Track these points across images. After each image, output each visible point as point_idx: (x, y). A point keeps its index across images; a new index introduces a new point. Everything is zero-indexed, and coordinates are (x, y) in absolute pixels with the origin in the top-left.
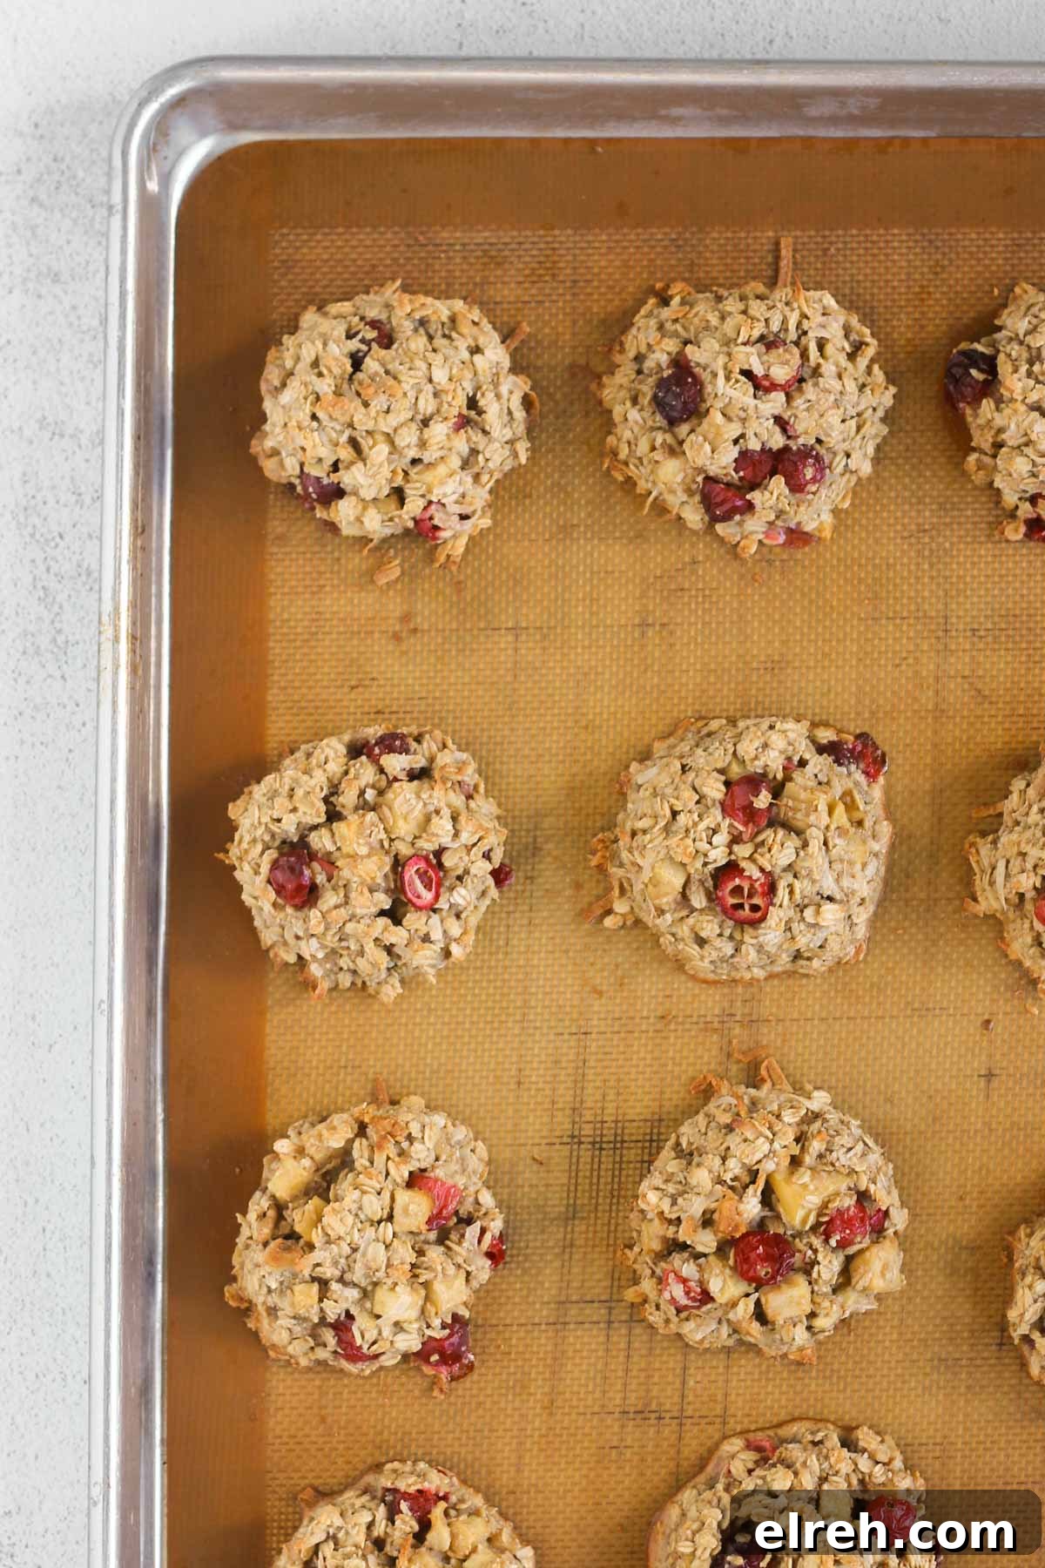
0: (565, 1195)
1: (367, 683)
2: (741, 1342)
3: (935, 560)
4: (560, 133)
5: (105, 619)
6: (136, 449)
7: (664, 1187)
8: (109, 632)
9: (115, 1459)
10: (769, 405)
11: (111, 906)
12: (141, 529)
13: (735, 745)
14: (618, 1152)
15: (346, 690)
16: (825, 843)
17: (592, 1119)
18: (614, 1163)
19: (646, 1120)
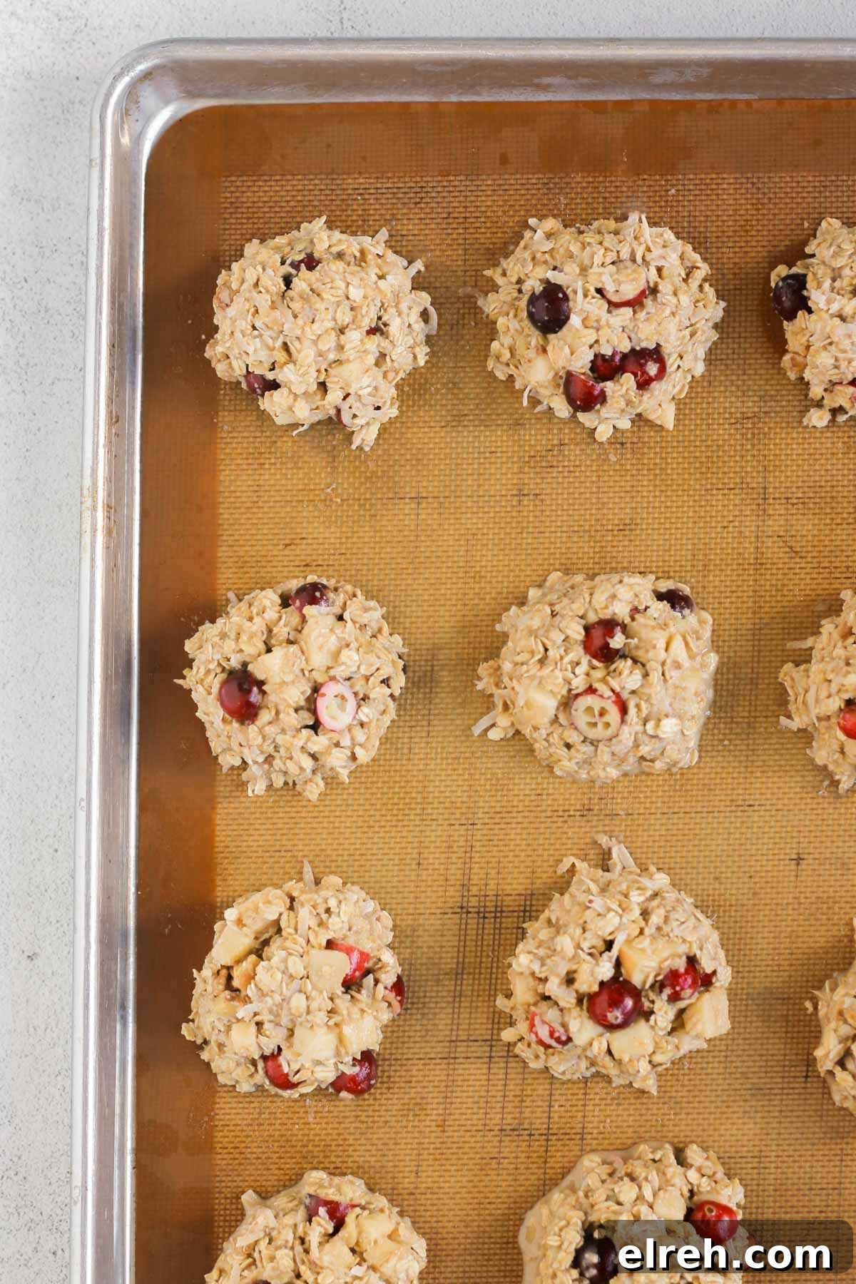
0: (456, 955)
1: (298, 541)
2: (598, 1074)
3: (756, 442)
4: (454, 99)
5: (86, 492)
6: (111, 355)
7: (535, 951)
8: (88, 503)
9: (91, 1167)
10: (619, 318)
11: (90, 723)
12: (115, 419)
13: (591, 594)
14: (498, 920)
15: (281, 547)
16: (663, 675)
17: (477, 893)
18: (495, 928)
19: (519, 895)
